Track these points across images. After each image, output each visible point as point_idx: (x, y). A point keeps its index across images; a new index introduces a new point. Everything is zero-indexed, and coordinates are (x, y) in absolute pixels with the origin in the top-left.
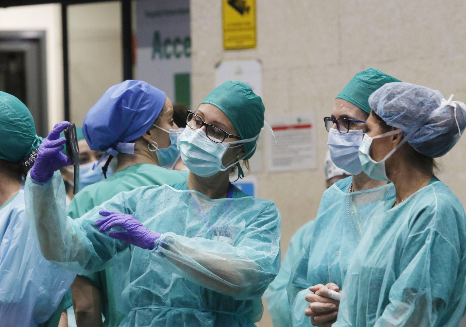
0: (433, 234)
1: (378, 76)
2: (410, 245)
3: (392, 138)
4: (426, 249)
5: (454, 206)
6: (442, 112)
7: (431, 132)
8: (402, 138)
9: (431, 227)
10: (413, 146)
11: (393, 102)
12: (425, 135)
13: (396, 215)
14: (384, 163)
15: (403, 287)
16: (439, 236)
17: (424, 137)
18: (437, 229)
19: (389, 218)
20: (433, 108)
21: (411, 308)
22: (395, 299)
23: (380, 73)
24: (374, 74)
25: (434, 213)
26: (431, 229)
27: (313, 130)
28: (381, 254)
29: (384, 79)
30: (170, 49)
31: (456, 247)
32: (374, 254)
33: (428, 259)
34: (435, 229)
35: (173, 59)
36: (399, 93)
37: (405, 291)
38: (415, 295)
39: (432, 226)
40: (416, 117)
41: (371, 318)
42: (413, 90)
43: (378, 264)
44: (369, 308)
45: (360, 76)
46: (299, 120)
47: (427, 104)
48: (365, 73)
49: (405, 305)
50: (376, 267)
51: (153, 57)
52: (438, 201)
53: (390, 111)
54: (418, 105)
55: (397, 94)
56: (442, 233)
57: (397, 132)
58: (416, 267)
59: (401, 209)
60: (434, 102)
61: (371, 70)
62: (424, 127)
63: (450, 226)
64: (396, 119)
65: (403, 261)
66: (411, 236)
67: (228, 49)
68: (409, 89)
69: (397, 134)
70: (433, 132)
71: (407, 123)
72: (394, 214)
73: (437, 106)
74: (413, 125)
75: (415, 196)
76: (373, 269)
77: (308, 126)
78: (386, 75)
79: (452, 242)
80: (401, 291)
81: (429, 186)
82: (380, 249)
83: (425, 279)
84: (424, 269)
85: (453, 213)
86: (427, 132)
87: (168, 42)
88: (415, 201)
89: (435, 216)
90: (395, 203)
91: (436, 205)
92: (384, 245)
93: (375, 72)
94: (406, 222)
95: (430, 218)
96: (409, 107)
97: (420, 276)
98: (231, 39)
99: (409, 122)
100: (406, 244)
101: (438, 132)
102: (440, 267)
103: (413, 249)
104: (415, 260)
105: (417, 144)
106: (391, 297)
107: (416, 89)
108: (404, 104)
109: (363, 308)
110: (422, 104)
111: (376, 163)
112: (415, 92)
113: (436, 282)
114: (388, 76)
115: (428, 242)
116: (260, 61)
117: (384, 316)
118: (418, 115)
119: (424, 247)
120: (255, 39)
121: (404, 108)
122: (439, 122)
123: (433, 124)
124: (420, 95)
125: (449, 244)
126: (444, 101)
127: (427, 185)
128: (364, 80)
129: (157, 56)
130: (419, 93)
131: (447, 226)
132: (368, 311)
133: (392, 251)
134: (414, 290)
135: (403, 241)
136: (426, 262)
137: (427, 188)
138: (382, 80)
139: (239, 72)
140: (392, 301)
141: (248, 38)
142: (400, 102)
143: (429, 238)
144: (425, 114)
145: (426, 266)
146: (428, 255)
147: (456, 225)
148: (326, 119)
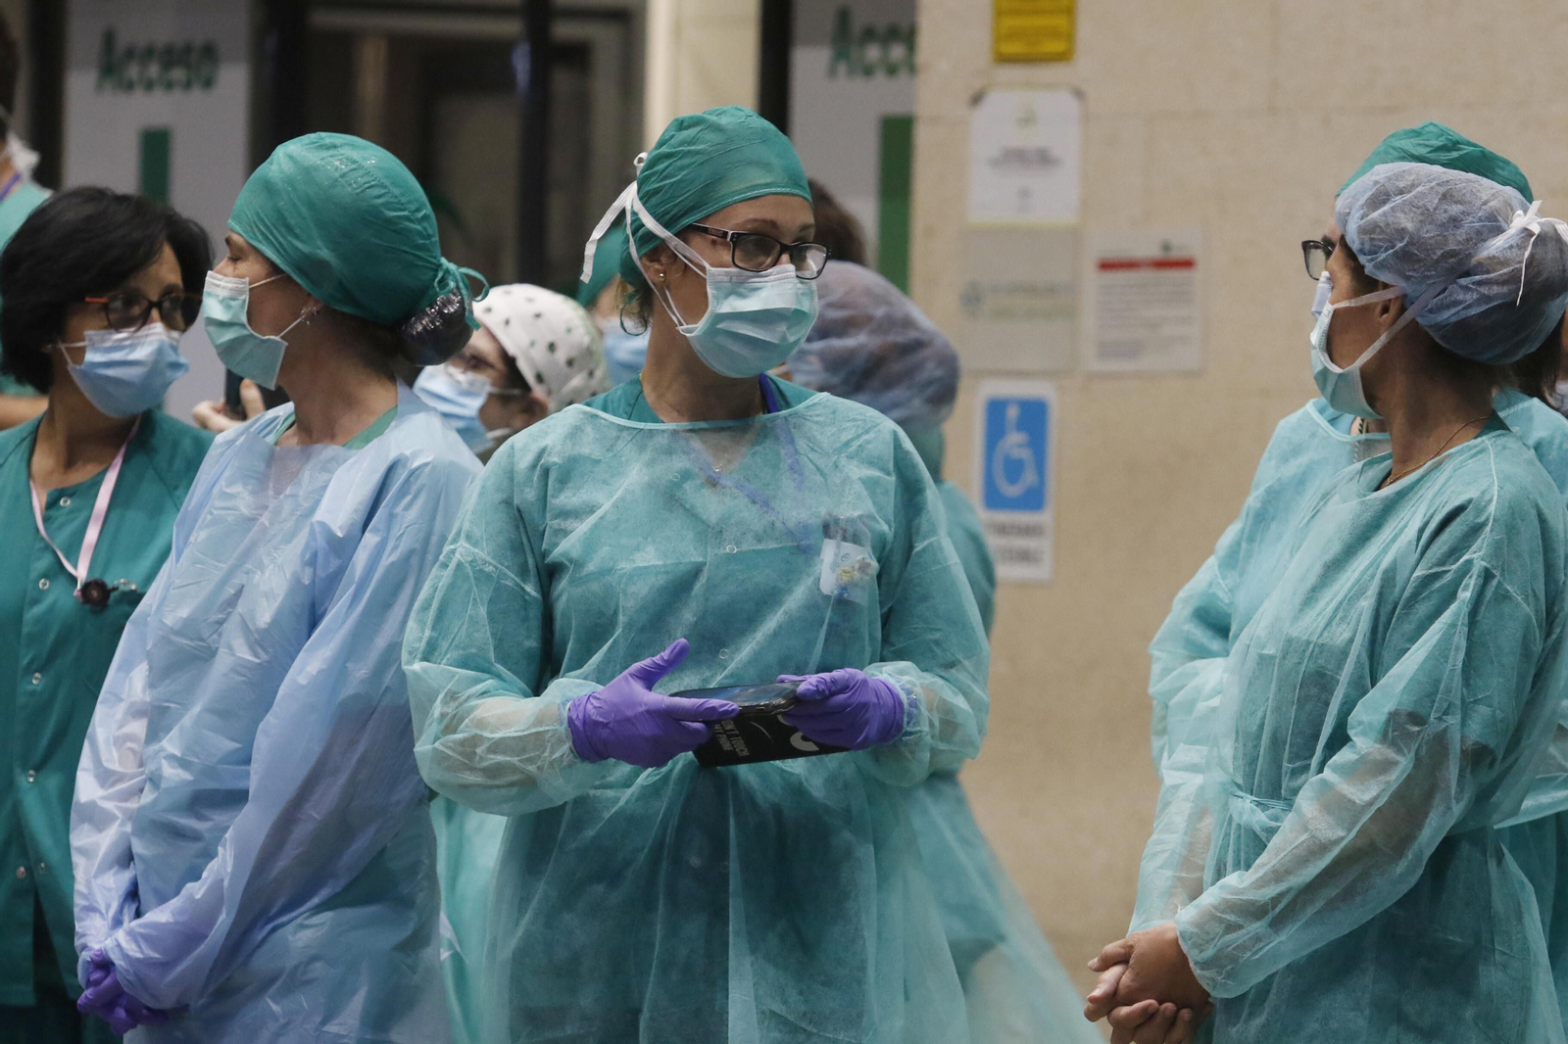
0: (1479, 576)
1: (1450, 145)
2: (1415, 597)
3: (1379, 309)
4: (1457, 615)
5: (1540, 502)
6: (1507, 246)
7: (1470, 297)
8: (1403, 310)
9: (1475, 556)
10: (1428, 329)
11: (1380, 215)
12: (1456, 303)
13: (1389, 508)
14: (1358, 373)
15: (1390, 706)
16: (1494, 582)
17: (1454, 310)
18: (1489, 562)
19: (1367, 516)
20: (1485, 234)
21: (1404, 763)
22: (1364, 734)
23: (1455, 138)
24: (1441, 139)
25: (1487, 519)
26: (1475, 561)
27: (1197, 275)
28: (1337, 609)
29: (1466, 154)
30: (873, 53)
31: (1537, 612)
32: (1321, 604)
33: (1460, 641)
34: (1484, 564)
35: (880, 79)
36: (1401, 192)
37: (1393, 716)
38: (1418, 731)
39: (1477, 555)
40: (1435, 257)
41: (1295, 773)
42: (1438, 184)
43: (1326, 634)
44: (1291, 746)
45: (1403, 142)
46: (1166, 247)
47: (1470, 224)
48: (1417, 133)
49: (1391, 754)
50: (1320, 641)
51: (832, 72)
52: (1501, 488)
53: (1372, 239)
54: (1443, 225)
55: (1396, 195)
56: (1502, 575)
57: (1388, 295)
58: (1427, 659)
59: (1402, 495)
60: (1492, 217)
61: (1431, 128)
62: (1457, 283)
63: (1526, 556)
64: (1384, 260)
65: (1394, 638)
66: (1419, 573)
67: (1003, 59)
68: (1430, 181)
69: (1390, 300)
70: (1475, 296)
71: (1410, 270)
72: (1381, 507)
73: (1499, 231)
74: (1428, 277)
75: (1440, 463)
76: (1312, 646)
77: (1187, 264)
78: (1469, 144)
79: (1526, 600)
80: (1383, 718)
81: (1479, 440)
82: (1335, 595)
83: (1448, 691)
84: (1449, 666)
85: (1536, 523)
86: (1461, 297)
87: (869, 35)
88: (1441, 477)
89: (1488, 529)
90: (1389, 474)
91: (1495, 498)
92: (1348, 585)
93: (1443, 135)
94: (1411, 532)
95: (1476, 530)
96: (1418, 230)
97: (1437, 682)
98: (1012, 35)
99: (1414, 270)
100: (1406, 594)
101: (1487, 299)
102: (1492, 663)
103: (1423, 609)
104: (1426, 641)
105: (1438, 327)
106: (1352, 728)
107: (1448, 181)
108: (1408, 223)
109: (1276, 743)
110: (1455, 222)
111: (1338, 370)
112: (1442, 190)
113: (1476, 702)
114: (1475, 145)
115: (1465, 595)
116: (1079, 94)
117: (1327, 773)
118: (1439, 253)
119: (1453, 607)
120: (1070, 37)
121: (1402, 232)
122: (1494, 271)
123: (1477, 278)
124: (1455, 199)
125: (1518, 605)
126: (1519, 215)
127: (1476, 438)
128: (1415, 153)
129: (842, 68)
130: (1454, 194)
131: (1518, 556)
132: (1290, 752)
133: (1367, 604)
134: (1417, 718)
135: (1400, 580)
136: (1454, 647)
137: (1475, 446)
138: (1461, 156)
139: (1028, 120)
140: (1353, 738)
141: (1054, 34)
142: (1396, 217)
143: (1467, 586)
144: (1461, 249)
145: (1455, 660)
146: (1462, 630)
147: (1542, 552)
148: (1307, 246)
